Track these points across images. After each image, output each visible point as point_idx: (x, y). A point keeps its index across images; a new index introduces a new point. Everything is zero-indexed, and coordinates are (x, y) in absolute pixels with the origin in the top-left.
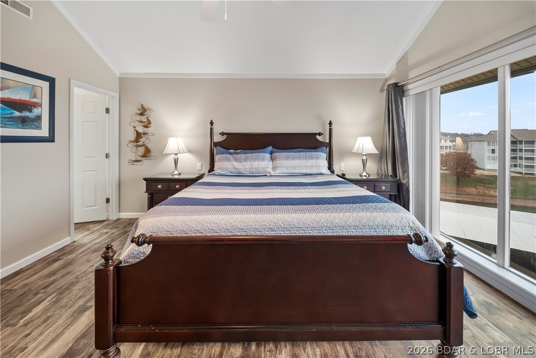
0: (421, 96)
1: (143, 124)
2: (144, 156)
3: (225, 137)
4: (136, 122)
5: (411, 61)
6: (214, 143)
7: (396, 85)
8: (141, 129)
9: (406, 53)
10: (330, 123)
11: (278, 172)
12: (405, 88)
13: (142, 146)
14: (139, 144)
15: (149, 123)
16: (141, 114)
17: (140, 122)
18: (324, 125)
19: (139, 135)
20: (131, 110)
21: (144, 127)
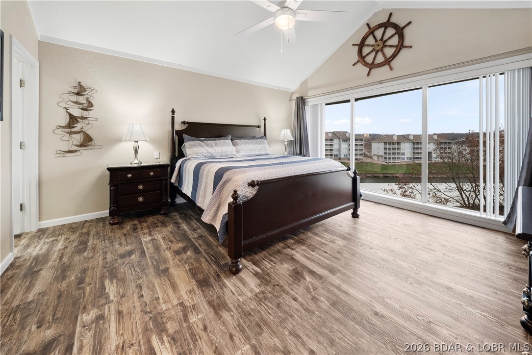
0: (315, 106)
1: (81, 106)
2: (82, 145)
3: (187, 125)
4: (68, 103)
5: (310, 85)
6: (176, 131)
7: (302, 97)
8: (76, 112)
9: (307, 79)
10: (265, 119)
11: (241, 154)
12: (306, 101)
13: (79, 132)
14: (73, 130)
15: (91, 105)
16: (78, 94)
17: (76, 103)
18: (260, 120)
19: (73, 120)
20: (62, 87)
21: (83, 109)
